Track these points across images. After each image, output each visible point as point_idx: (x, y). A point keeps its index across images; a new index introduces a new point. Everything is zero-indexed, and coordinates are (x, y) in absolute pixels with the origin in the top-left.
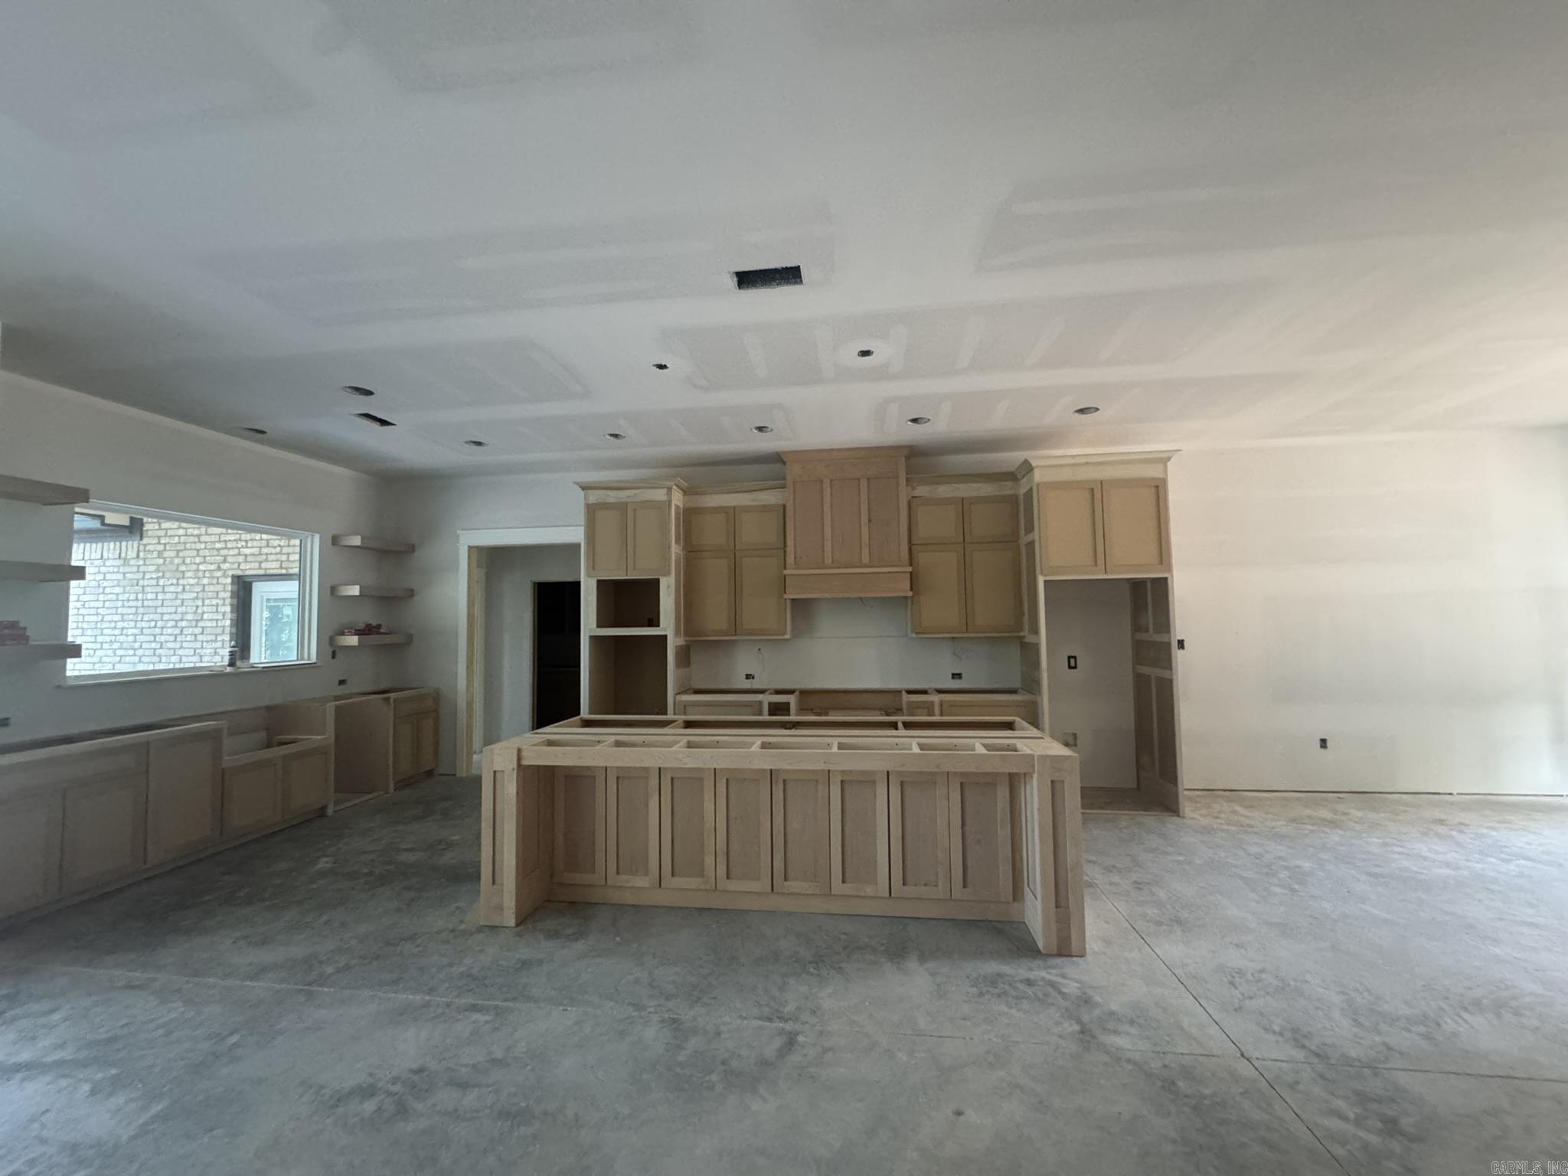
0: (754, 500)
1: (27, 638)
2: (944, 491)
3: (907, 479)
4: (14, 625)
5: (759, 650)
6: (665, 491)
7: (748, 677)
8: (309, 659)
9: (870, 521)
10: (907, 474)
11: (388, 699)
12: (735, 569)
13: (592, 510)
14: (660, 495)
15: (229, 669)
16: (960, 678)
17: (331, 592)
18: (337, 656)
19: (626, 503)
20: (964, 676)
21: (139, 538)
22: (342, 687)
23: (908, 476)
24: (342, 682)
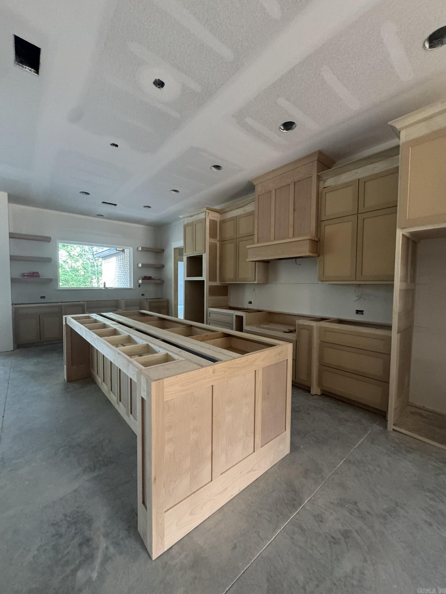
0: (245, 211)
1: (39, 276)
2: (346, 177)
3: (318, 175)
4: (37, 273)
5: (254, 289)
6: (204, 213)
7: (250, 303)
8: (132, 287)
9: (294, 210)
10: (318, 172)
11: (147, 301)
12: (237, 248)
13: (185, 227)
14: (202, 216)
15: (103, 288)
16: (363, 314)
17: (135, 266)
18: (141, 287)
19: (193, 222)
20: (364, 313)
21: (124, 253)
22: (143, 296)
23: (318, 174)
24: (143, 295)
